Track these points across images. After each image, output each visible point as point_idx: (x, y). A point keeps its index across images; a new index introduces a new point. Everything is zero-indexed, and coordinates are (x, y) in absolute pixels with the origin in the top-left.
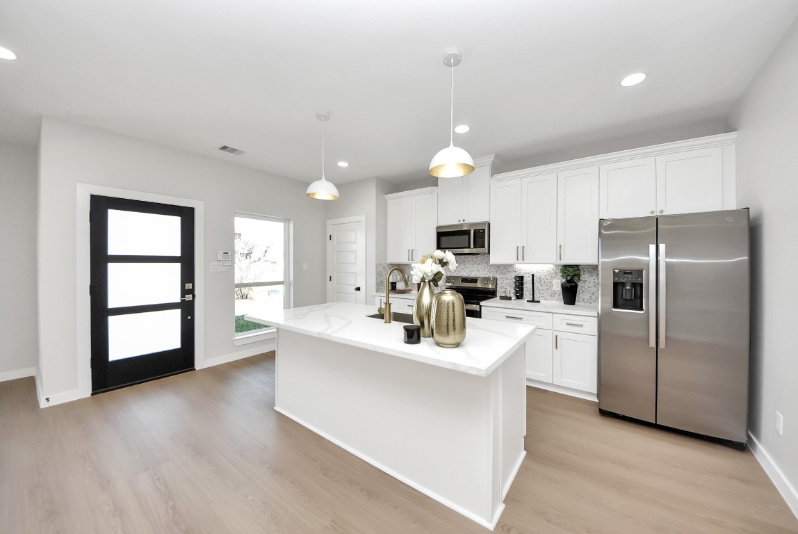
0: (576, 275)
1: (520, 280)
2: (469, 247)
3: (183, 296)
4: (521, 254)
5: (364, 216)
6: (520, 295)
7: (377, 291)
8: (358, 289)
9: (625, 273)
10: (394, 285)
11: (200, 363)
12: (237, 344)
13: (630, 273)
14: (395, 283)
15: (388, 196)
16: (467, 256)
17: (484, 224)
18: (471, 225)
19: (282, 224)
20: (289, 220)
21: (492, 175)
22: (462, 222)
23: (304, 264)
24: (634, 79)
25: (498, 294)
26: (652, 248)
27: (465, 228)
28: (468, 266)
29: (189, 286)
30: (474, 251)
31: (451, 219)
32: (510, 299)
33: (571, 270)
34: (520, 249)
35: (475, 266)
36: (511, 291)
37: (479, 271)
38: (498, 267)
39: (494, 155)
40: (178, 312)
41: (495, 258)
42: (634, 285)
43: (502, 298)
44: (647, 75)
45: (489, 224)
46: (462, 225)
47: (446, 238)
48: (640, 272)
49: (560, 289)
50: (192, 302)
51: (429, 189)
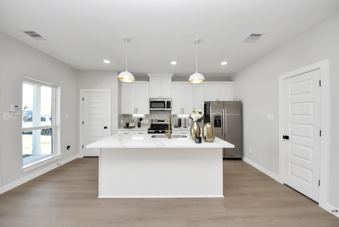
1: (180, 120)
2: (164, 107)
4: (183, 111)
6: (179, 124)
7: (118, 128)
8: (106, 128)
9: (217, 117)
12: (25, 171)
13: (218, 117)
14: (128, 124)
16: (159, 111)
19: (51, 88)
20: (56, 87)
21: (172, 81)
23: (66, 114)
24: (224, 63)
26: (223, 110)
27: (163, 100)
28: (160, 115)
30: (166, 109)
31: (157, 96)
32: (176, 127)
34: (182, 109)
35: (163, 115)
37: (164, 117)
38: (173, 115)
39: (173, 74)
41: (173, 112)
42: (218, 120)
44: (227, 63)
45: (171, 100)
47: (153, 103)
48: (220, 116)
51: (146, 82)
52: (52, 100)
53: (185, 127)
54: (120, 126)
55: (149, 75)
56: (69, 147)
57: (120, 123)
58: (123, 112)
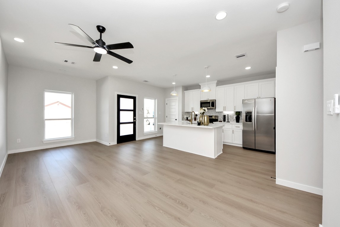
0: (239, 114)
1: (225, 116)
2: (210, 107)
3: (134, 120)
4: (225, 109)
5: (178, 98)
6: (224, 120)
8: (176, 120)
9: (248, 113)
10: (187, 118)
11: (137, 139)
15: (185, 91)
16: (210, 109)
17: (214, 100)
18: (211, 100)
19: (154, 100)
20: (156, 99)
21: (217, 86)
22: (208, 99)
24: (248, 68)
25: (218, 121)
26: (254, 107)
27: (208, 101)
28: (210, 112)
29: (135, 117)
30: (212, 108)
31: (204, 99)
32: (222, 121)
33: (238, 113)
34: (224, 107)
35: (212, 112)
36: (222, 119)
37: (213, 114)
38: (219, 112)
39: (217, 81)
40: (133, 124)
41: (217, 110)
42: (250, 116)
43: (219, 121)
44: (251, 68)
45: (216, 100)
46: (207, 100)
47: (203, 104)
48: (251, 112)
49: (235, 118)
50: (135, 122)
51: (198, 89)
52: (154, 105)
53: (228, 122)
54: (183, 119)
55: (200, 84)
56: (160, 128)
57: (183, 117)
58: (186, 111)
